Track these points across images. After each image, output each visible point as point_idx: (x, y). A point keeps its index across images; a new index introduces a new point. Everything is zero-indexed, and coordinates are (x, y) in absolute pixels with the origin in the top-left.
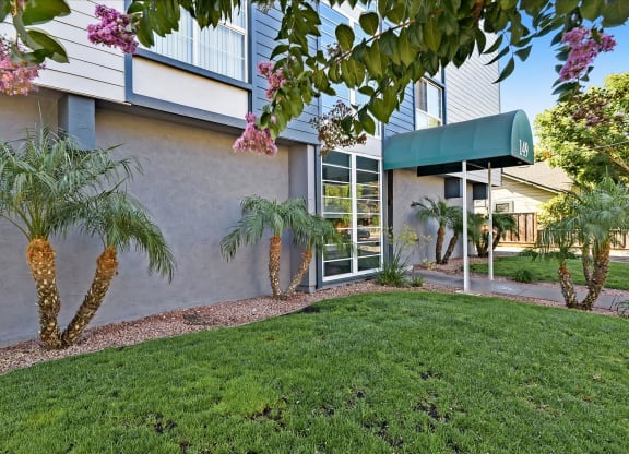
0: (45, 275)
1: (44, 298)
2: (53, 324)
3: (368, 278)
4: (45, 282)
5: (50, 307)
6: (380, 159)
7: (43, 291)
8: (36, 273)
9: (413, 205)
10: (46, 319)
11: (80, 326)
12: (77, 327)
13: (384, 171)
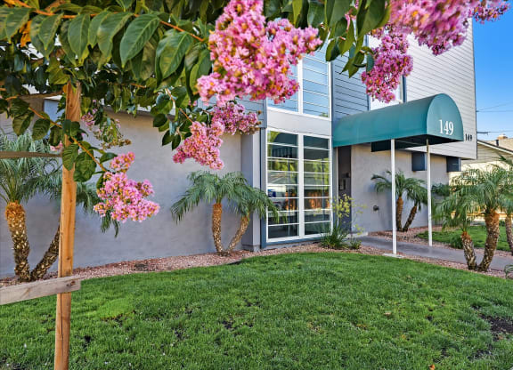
0: (17, 228)
1: (17, 244)
2: (24, 263)
3: (315, 241)
4: (17, 233)
5: (20, 250)
6: (330, 138)
7: (15, 239)
8: (11, 226)
9: (374, 178)
10: (18, 260)
11: (45, 266)
12: (43, 267)
13: (334, 148)
